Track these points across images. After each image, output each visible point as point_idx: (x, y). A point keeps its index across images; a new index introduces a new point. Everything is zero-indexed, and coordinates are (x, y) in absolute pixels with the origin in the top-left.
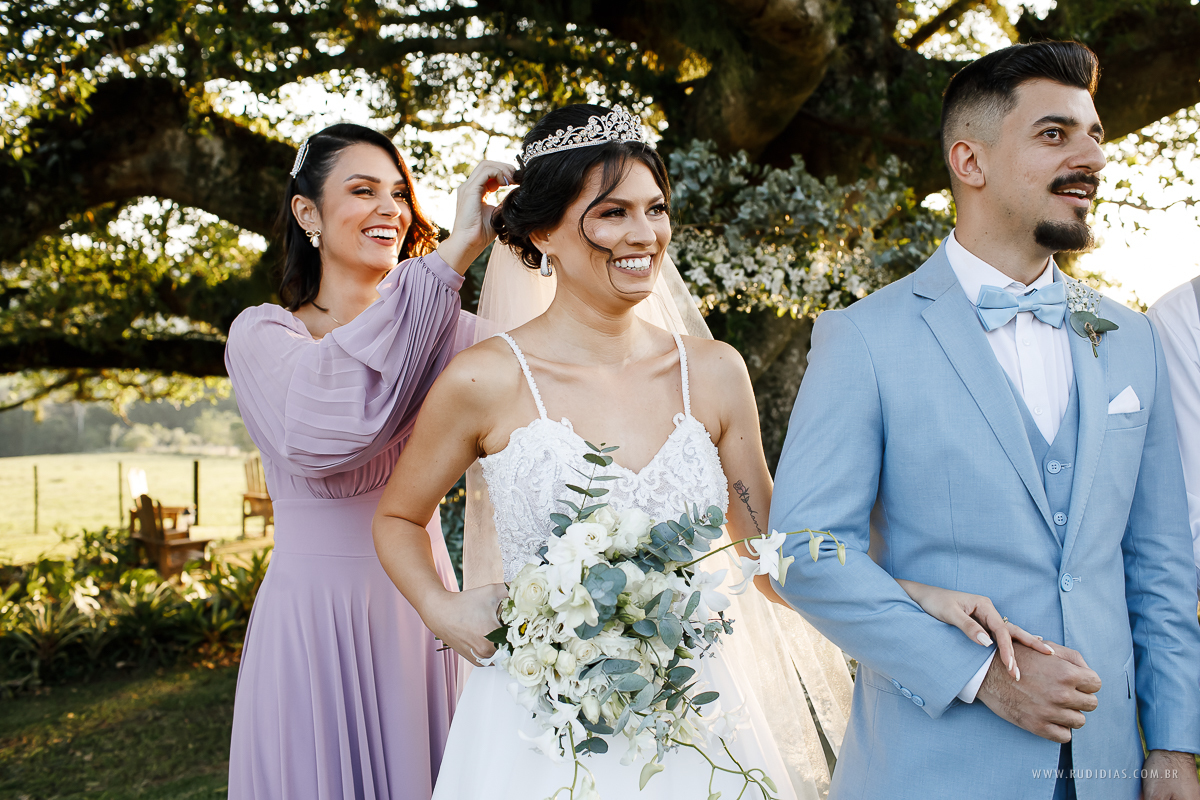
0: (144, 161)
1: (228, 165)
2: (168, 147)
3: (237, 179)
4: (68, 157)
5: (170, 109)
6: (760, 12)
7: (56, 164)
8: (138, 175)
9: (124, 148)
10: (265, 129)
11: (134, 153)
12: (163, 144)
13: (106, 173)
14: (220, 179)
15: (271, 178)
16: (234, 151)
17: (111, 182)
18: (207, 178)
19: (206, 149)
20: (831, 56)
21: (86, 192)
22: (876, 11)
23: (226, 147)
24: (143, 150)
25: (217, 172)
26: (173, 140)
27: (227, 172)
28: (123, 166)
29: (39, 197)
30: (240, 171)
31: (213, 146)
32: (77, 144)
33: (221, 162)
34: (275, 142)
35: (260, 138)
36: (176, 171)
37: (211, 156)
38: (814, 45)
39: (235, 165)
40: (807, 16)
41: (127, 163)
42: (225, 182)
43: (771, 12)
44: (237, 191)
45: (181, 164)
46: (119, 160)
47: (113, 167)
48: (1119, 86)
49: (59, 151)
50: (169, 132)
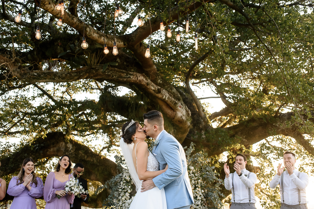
0: (55, 149)
1: (73, 150)
2: (61, 146)
3: (74, 153)
4: (40, 147)
5: (62, 138)
6: (174, 119)
7: (37, 149)
8: (54, 151)
9: (52, 146)
10: (81, 143)
11: (53, 147)
12: (60, 145)
13: (47, 151)
14: (71, 153)
15: (81, 153)
16: (74, 147)
17: (48, 153)
18: (68, 152)
19: (69, 146)
20: (189, 127)
21: (42, 155)
22: (202, 119)
23: (73, 146)
24: (55, 146)
25: (70, 151)
26: (62, 145)
27: (72, 151)
28: (51, 150)
29: (33, 156)
30: (75, 151)
31: (70, 146)
32: (42, 145)
33: (71, 149)
34: (83, 145)
35: (80, 145)
36: (62, 151)
37: (69, 148)
38: (185, 125)
39: (74, 150)
40: (183, 119)
41: (52, 149)
42: (72, 153)
43: (176, 118)
44: (74, 155)
45: (63, 149)
46: (50, 148)
47: (49, 150)
48: (252, 133)
49: (38, 146)
50: (61, 143)
